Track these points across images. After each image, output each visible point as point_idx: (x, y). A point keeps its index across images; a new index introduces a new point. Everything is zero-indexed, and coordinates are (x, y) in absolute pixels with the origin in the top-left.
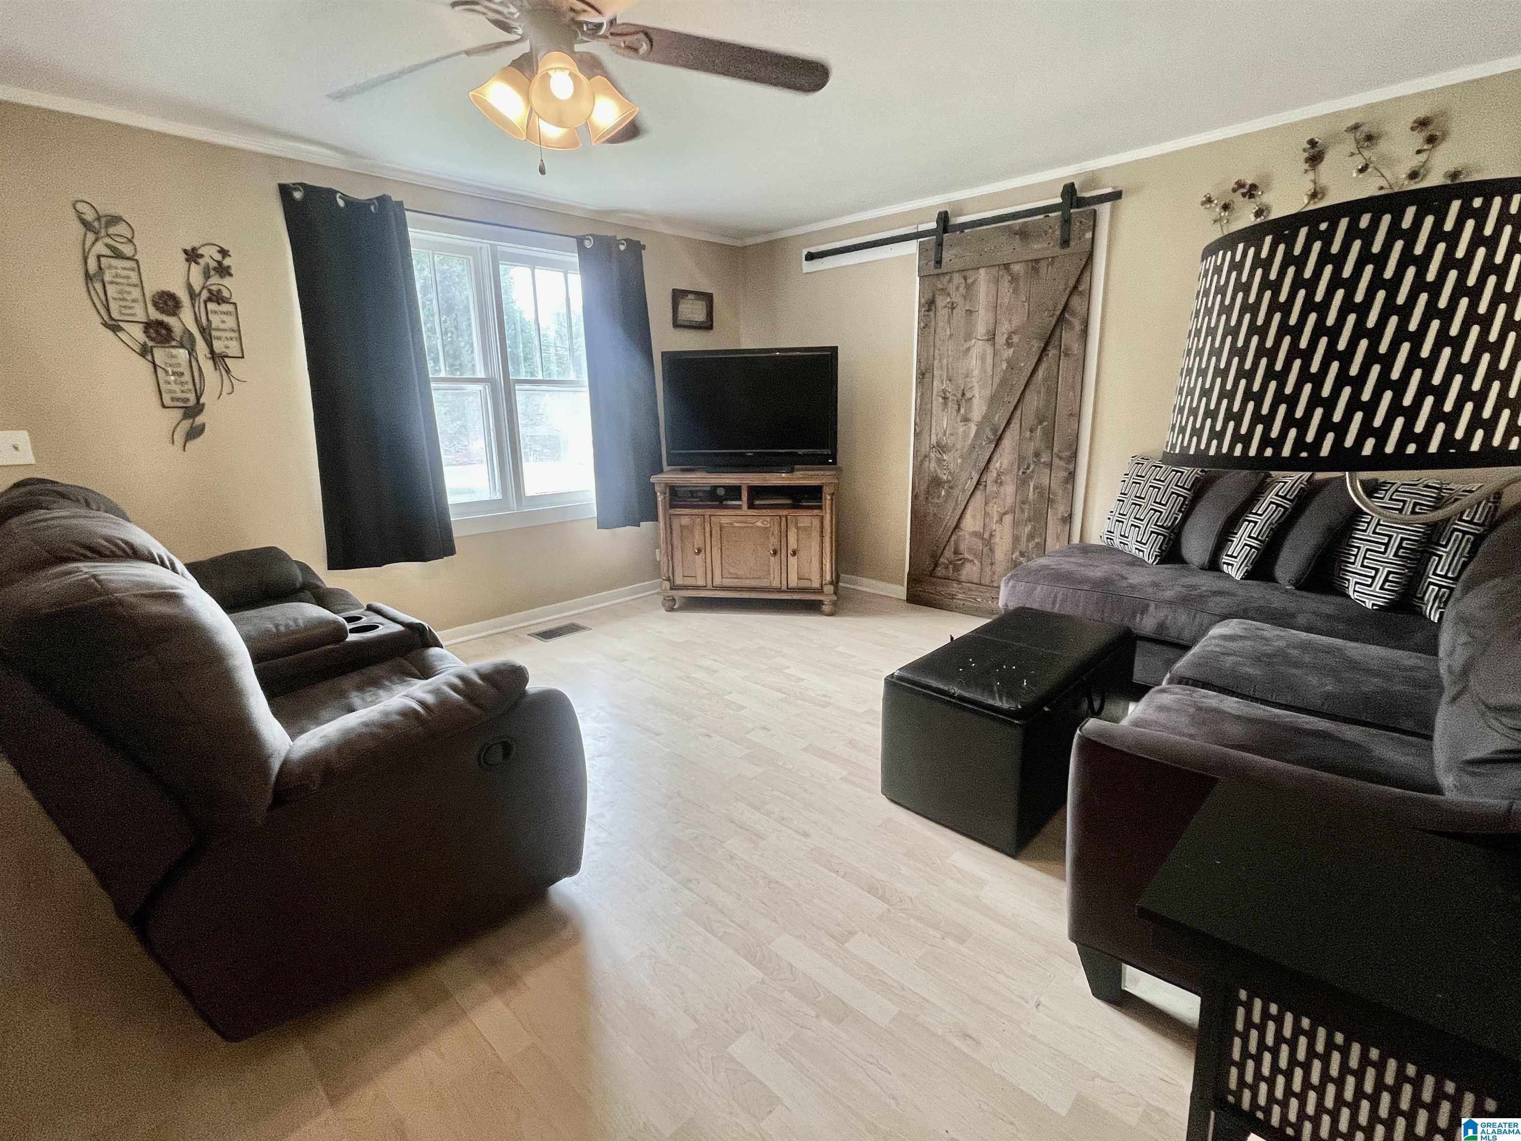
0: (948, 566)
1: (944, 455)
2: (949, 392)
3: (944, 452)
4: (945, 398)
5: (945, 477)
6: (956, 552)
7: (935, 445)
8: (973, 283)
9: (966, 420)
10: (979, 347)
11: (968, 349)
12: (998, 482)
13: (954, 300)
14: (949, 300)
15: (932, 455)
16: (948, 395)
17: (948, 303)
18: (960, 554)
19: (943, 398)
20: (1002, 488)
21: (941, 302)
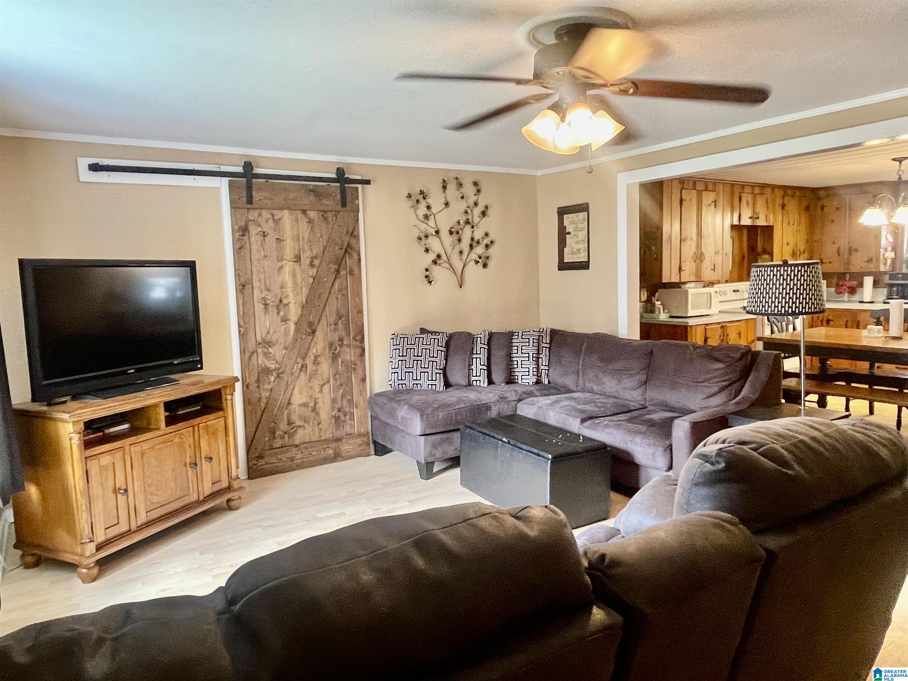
0: (284, 435)
1: (269, 349)
2: (269, 300)
3: (270, 346)
4: (266, 305)
5: (273, 367)
6: (289, 423)
7: (261, 341)
8: (280, 219)
9: (285, 320)
10: (288, 267)
11: (281, 267)
12: (316, 362)
13: (265, 230)
14: (260, 230)
15: (260, 350)
16: (268, 302)
17: (260, 231)
18: (292, 424)
19: (264, 304)
20: (319, 367)
21: (253, 230)
